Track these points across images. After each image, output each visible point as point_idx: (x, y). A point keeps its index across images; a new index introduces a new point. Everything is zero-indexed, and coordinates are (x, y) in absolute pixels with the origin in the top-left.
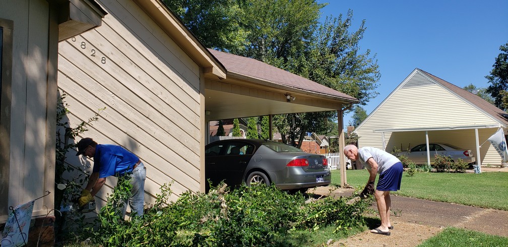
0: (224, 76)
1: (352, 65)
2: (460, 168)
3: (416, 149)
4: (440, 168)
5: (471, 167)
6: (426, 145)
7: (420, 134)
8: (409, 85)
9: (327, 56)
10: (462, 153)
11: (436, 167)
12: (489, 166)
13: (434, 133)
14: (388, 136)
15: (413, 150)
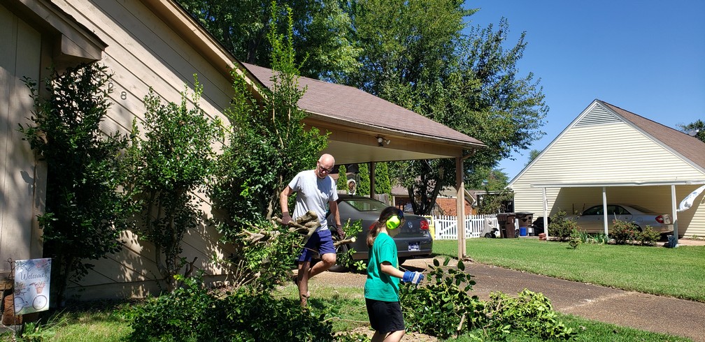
1: (506, 95)
2: (647, 239)
4: (620, 238)
7: (595, 191)
8: (585, 123)
9: (471, 82)
11: (614, 238)
12: (695, 238)
13: (614, 191)
14: (554, 194)
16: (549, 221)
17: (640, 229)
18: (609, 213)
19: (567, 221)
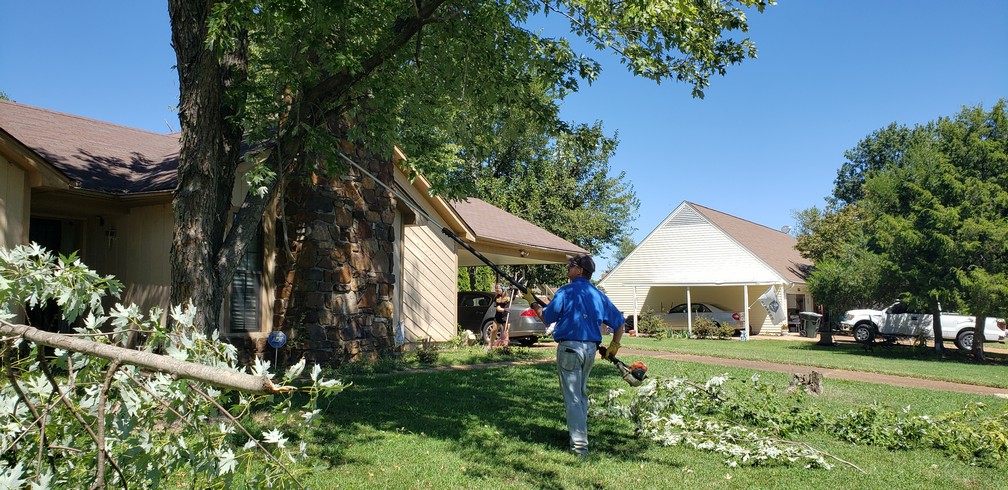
0: (474, 239)
1: (600, 192)
2: (724, 334)
3: (678, 309)
4: (702, 333)
5: (737, 333)
6: (687, 304)
7: (680, 290)
8: (673, 223)
9: (566, 180)
10: (730, 315)
11: (696, 334)
12: (768, 334)
13: (697, 290)
14: (645, 292)
15: (672, 311)
16: (639, 318)
17: (719, 325)
18: (693, 311)
19: (655, 318)
